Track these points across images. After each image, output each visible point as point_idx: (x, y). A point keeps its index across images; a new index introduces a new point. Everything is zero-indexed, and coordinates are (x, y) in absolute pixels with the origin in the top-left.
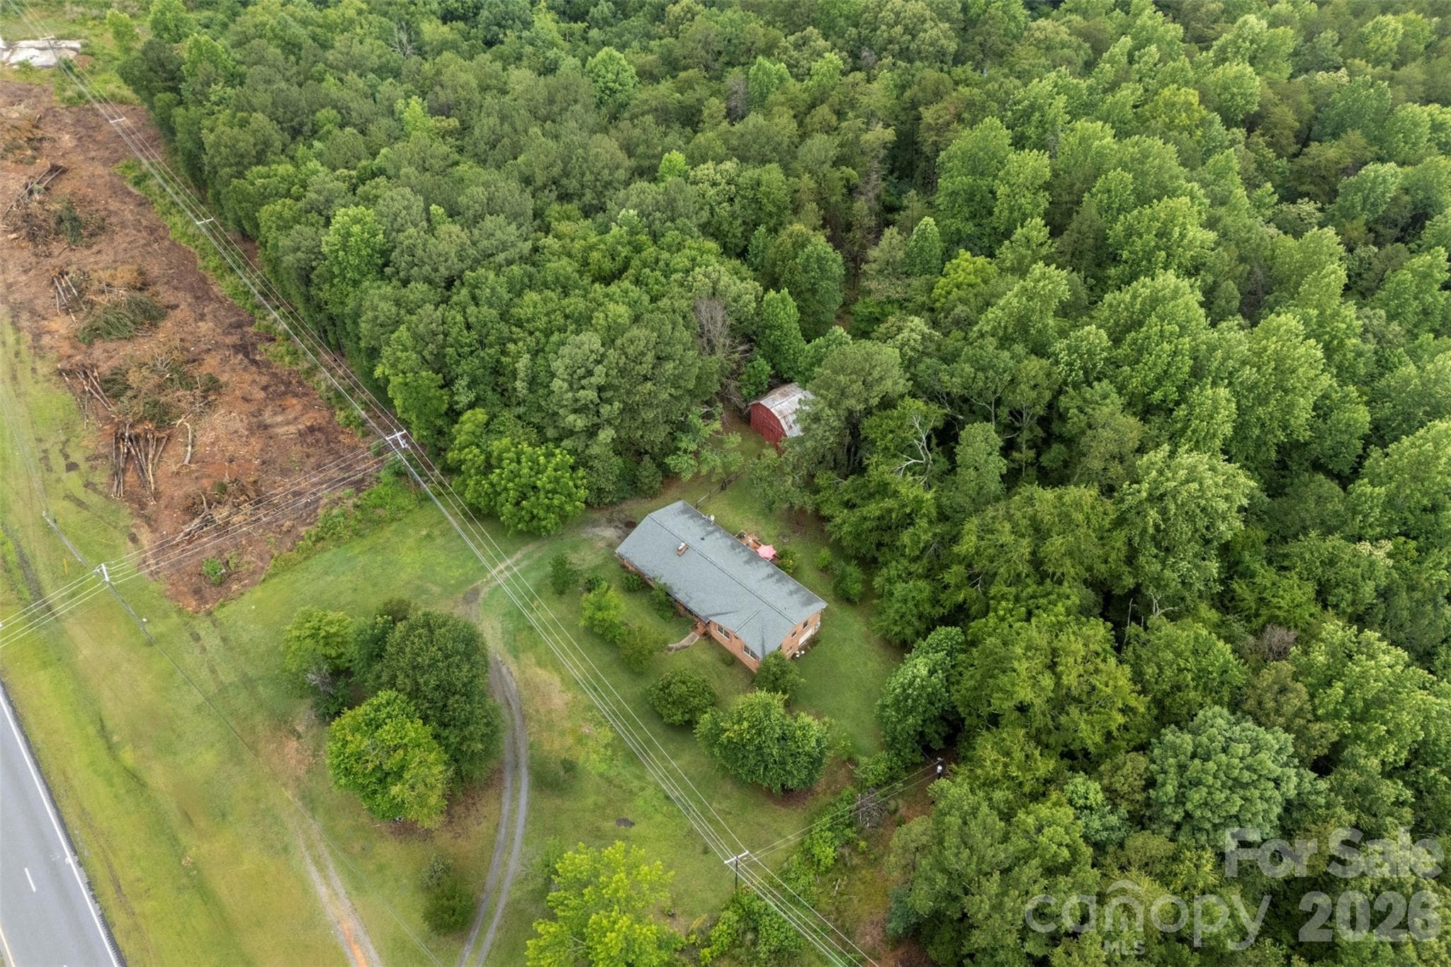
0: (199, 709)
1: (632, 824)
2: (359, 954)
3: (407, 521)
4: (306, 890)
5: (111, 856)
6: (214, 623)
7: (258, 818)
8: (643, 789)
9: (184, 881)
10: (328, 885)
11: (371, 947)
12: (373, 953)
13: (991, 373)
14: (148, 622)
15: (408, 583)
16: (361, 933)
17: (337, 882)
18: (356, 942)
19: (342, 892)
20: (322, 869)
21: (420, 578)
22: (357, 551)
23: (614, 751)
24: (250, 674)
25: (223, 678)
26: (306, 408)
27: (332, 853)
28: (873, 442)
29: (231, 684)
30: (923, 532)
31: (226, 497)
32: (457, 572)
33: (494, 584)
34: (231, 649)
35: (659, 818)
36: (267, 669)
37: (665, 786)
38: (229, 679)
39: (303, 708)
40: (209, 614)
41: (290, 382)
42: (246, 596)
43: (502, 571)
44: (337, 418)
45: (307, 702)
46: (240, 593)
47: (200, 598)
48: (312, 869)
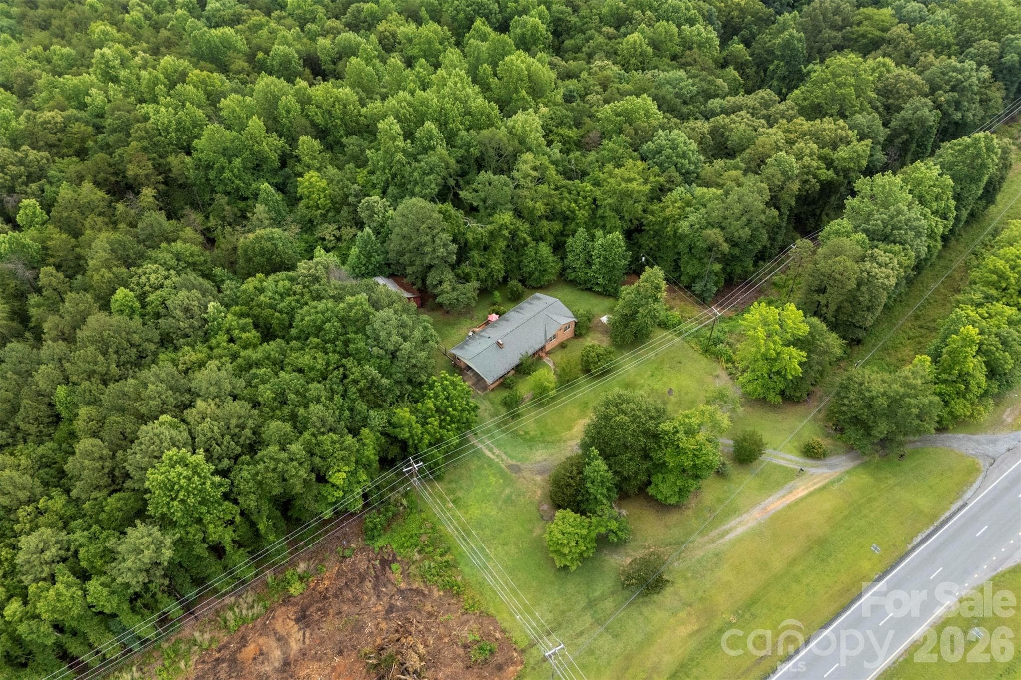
0: (616, 636)
1: (670, 389)
3: (436, 519)
4: (740, 540)
5: (741, 671)
6: (532, 645)
7: (698, 576)
8: (649, 385)
9: (747, 616)
10: (736, 527)
11: (767, 501)
12: (771, 499)
15: (500, 509)
16: (761, 506)
17: (733, 523)
18: (767, 508)
19: (738, 519)
20: (727, 532)
21: (496, 501)
22: (465, 548)
24: (583, 604)
25: (587, 625)
26: (266, 630)
27: (716, 528)
29: (592, 618)
31: (399, 657)
32: (492, 479)
33: (504, 457)
34: (560, 625)
35: (664, 379)
36: (579, 593)
37: (646, 376)
38: (588, 619)
39: (612, 561)
40: (523, 651)
41: (217, 659)
42: (505, 625)
43: (493, 454)
44: (296, 594)
45: (607, 558)
46: (503, 631)
47: (506, 663)
48: (727, 537)
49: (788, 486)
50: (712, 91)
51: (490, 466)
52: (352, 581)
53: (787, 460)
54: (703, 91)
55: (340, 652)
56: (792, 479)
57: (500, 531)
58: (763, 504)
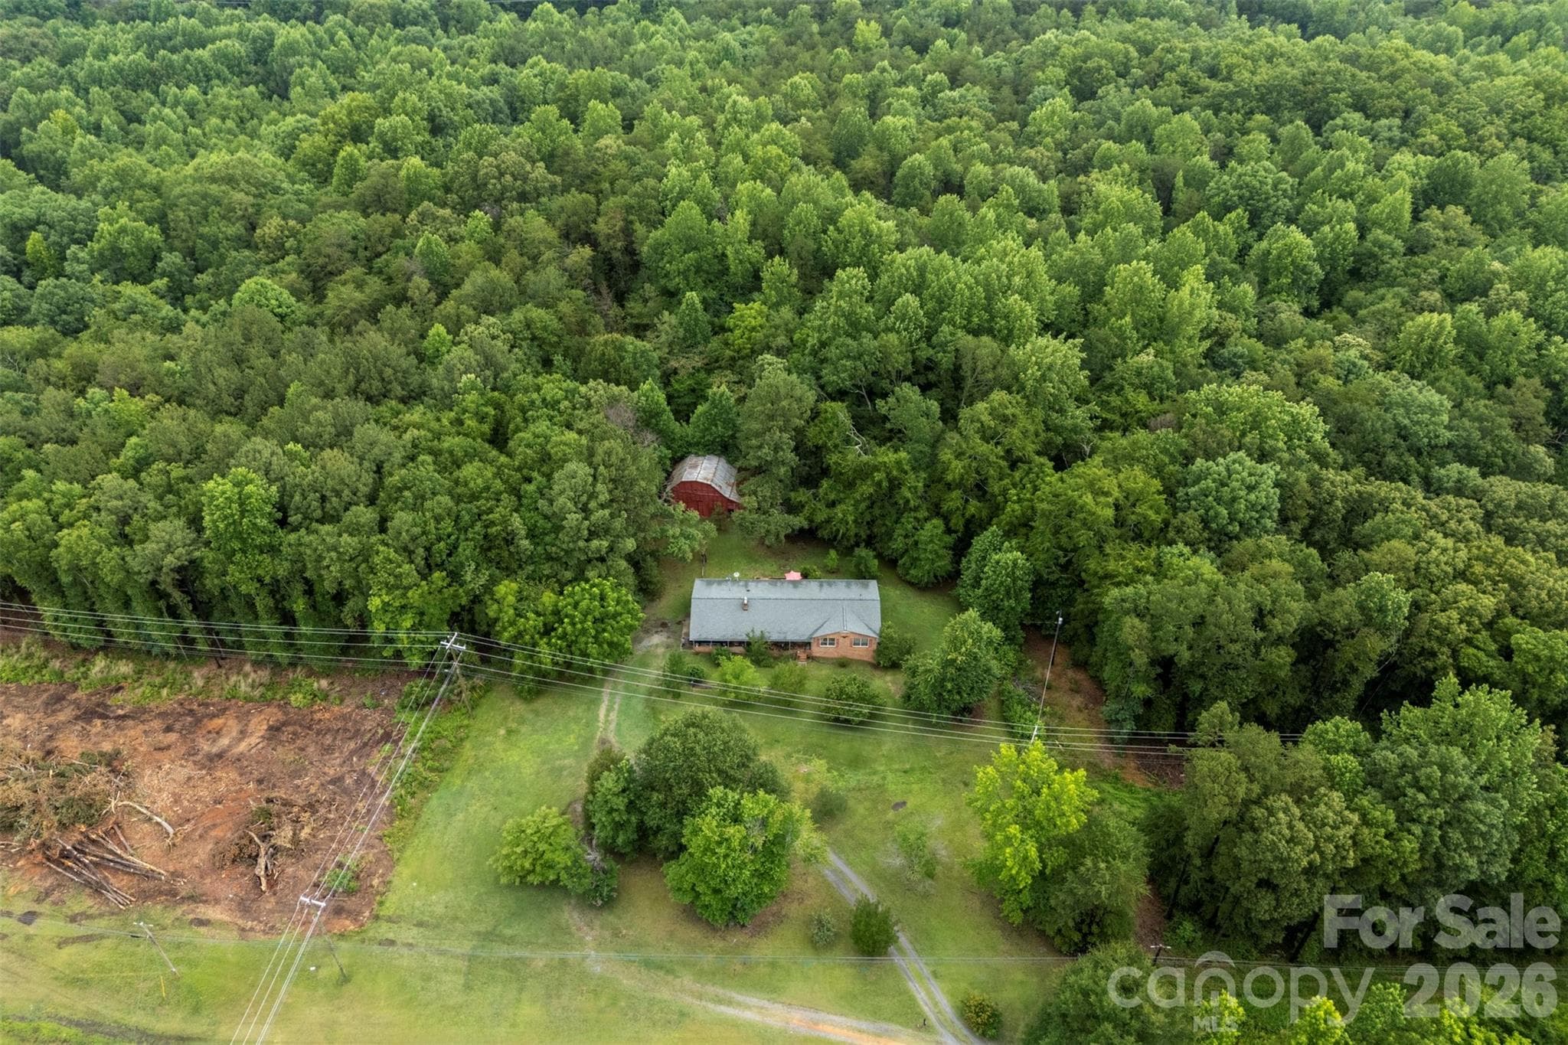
0: (468, 987)
1: (904, 803)
2: (829, 1029)
3: (474, 734)
4: (735, 1025)
6: (390, 920)
8: (884, 778)
10: (748, 1007)
11: (830, 1016)
12: (837, 1019)
13: (866, 358)
14: (318, 967)
16: (813, 1015)
17: (753, 1000)
18: (816, 1024)
19: (766, 1003)
20: (730, 1003)
21: (543, 763)
22: (458, 782)
23: (837, 770)
24: (482, 929)
25: (459, 951)
26: (244, 717)
27: (724, 986)
28: (825, 445)
29: (474, 949)
30: (915, 481)
31: (276, 820)
32: (572, 739)
33: (612, 727)
34: (437, 926)
35: (915, 787)
36: (494, 914)
37: (896, 766)
38: (467, 947)
39: (566, 915)
40: (377, 918)
41: (191, 711)
42: (396, 881)
43: (607, 715)
44: (294, 704)
45: (566, 908)
46: (387, 883)
47: (349, 913)
48: (723, 1008)
49: (885, 1025)
50: (1482, 452)
51: (587, 725)
52: (346, 730)
53: (932, 999)
54: (1466, 446)
55: (260, 782)
56: (906, 1025)
57: (510, 794)
58: (822, 1016)
